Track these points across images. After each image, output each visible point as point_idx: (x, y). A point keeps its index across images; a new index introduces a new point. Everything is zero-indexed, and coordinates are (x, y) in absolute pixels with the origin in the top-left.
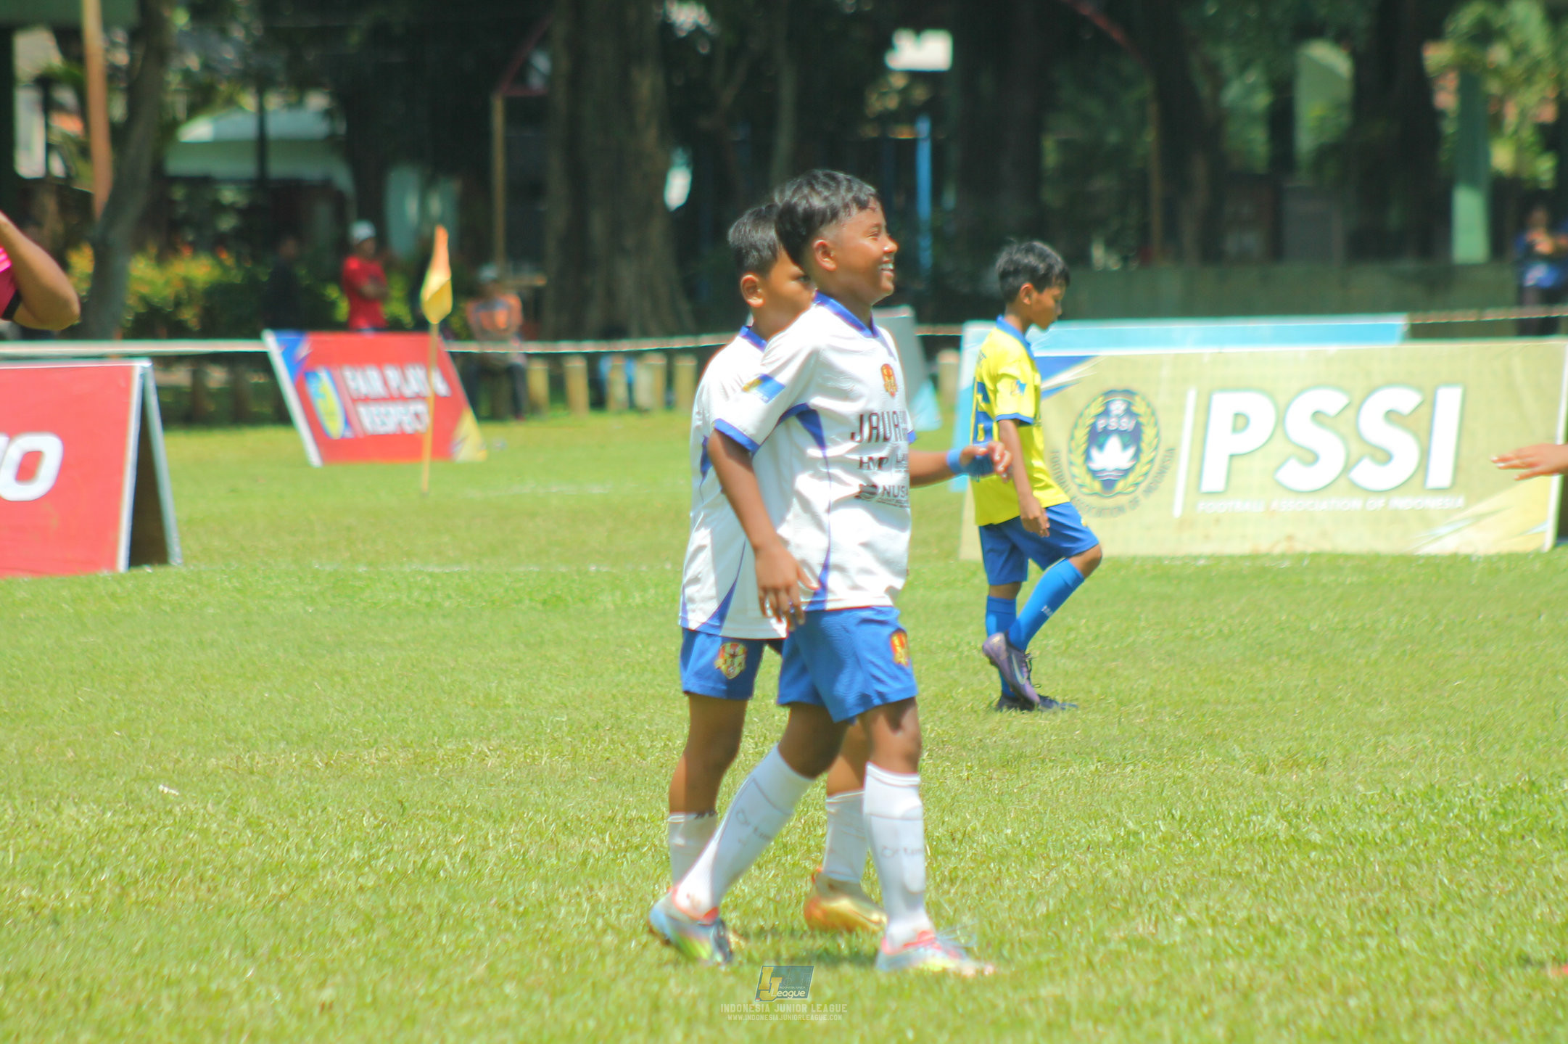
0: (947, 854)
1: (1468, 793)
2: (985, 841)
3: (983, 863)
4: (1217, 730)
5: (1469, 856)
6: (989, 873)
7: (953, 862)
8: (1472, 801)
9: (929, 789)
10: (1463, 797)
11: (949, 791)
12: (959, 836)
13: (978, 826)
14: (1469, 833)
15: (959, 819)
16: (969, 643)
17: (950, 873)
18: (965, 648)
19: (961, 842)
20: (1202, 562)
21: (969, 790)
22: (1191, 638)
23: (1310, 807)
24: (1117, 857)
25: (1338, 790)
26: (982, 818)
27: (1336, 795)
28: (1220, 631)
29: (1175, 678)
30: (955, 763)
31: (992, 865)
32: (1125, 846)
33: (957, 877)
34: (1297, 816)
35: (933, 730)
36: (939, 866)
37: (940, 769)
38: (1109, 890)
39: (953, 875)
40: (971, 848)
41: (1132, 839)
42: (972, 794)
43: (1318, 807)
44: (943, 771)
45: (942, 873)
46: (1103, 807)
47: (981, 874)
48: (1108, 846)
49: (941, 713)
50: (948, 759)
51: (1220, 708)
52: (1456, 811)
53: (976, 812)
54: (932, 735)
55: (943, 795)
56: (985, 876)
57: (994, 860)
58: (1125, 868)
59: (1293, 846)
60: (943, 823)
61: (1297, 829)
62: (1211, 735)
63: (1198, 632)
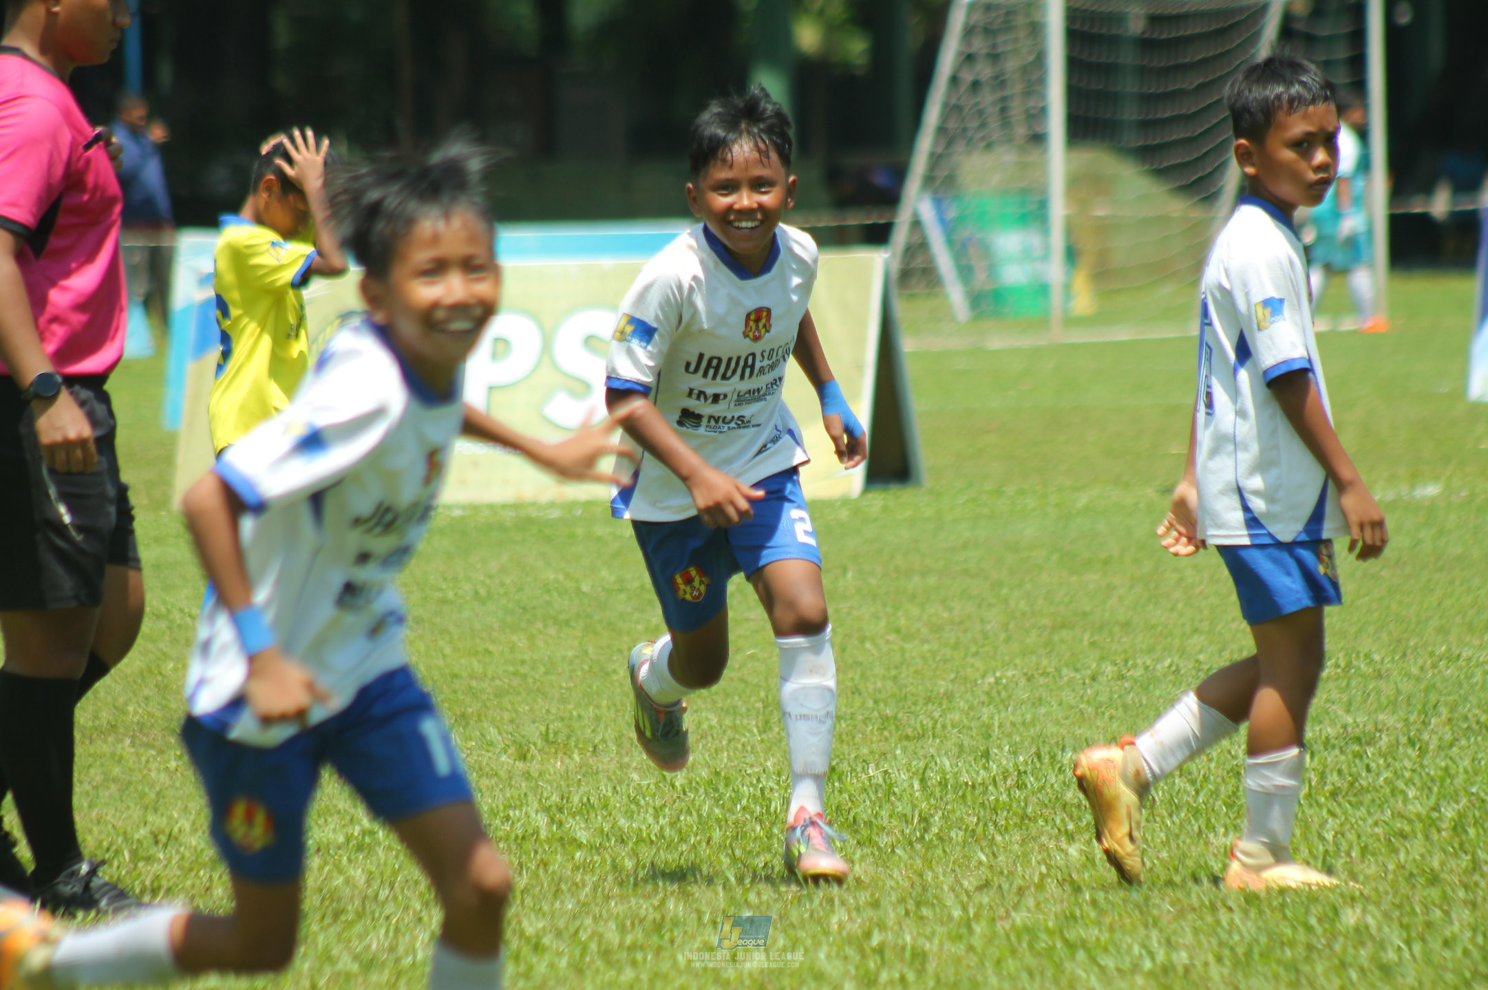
0: (149, 859)
1: (759, 780)
2: (194, 843)
3: (191, 870)
4: (470, 710)
5: (758, 854)
6: (198, 882)
7: (156, 868)
8: (762, 790)
9: (130, 783)
10: (751, 783)
11: (152, 786)
12: (163, 838)
13: (187, 827)
14: (758, 828)
15: (165, 820)
16: (181, 610)
17: (152, 882)
18: (176, 616)
19: (165, 846)
20: (457, 513)
21: (178, 784)
22: (444, 601)
23: (576, 799)
24: (350, 860)
25: (609, 779)
26: (192, 817)
27: (606, 786)
28: (477, 593)
29: (422, 649)
30: (161, 752)
31: (202, 873)
32: (360, 848)
33: (159, 887)
34: (560, 810)
35: (136, 712)
36: (139, 875)
37: (143, 759)
38: (339, 900)
39: (156, 884)
40: (178, 852)
41: (367, 840)
42: (181, 789)
43: (585, 800)
44: (147, 761)
45: (143, 882)
46: (334, 802)
47: (189, 883)
48: (339, 848)
49: (146, 692)
50: (152, 747)
51: (474, 683)
52: (744, 802)
53: (185, 810)
54: (135, 720)
55: (147, 790)
56: (193, 886)
57: (204, 866)
58: (358, 875)
59: (556, 844)
60: (145, 823)
61: (560, 824)
62: (463, 716)
63: (450, 595)
